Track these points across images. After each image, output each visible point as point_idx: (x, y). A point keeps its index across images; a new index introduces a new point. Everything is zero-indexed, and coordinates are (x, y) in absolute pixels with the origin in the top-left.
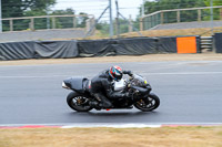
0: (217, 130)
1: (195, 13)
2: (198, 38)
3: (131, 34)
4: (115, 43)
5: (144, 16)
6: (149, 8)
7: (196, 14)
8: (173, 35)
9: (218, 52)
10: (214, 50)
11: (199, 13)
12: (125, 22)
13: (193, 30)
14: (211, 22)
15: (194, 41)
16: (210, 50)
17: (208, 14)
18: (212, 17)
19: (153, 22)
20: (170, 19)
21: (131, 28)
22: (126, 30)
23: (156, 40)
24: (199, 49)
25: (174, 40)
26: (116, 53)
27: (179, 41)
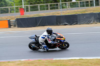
0: (17, 63)
2: (9, 21)
7: (8, 10)
9: (18, 27)
10: (17, 26)
11: (9, 9)
13: (6, 17)
14: (15, 13)
15: (7, 22)
16: (15, 26)
17: (13, 10)
18: (15, 11)
24: (10, 26)
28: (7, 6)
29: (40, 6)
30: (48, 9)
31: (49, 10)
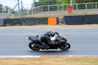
0: (64, 58)
1: (56, 7)
2: (57, 18)
3: (28, 16)
4: (21, 20)
5: (34, 8)
6: (36, 4)
8: (46, 17)
9: (66, 24)
10: (64, 23)
11: (58, 7)
12: (25, 10)
13: (55, 14)
14: (63, 11)
16: (63, 23)
17: (62, 8)
19: (38, 11)
20: (45, 9)
21: (28, 13)
22: (26, 14)
23: (39, 19)
24: (58, 23)
25: (47, 19)
26: (21, 25)
27: (49, 20)
28: (55, 4)
31: (96, 9)
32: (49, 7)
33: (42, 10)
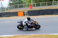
2: (24, 12)
3: (6, 11)
5: (9, 6)
6: (10, 4)
8: (17, 11)
10: (28, 15)
12: (4, 8)
13: (22, 10)
15: (23, 13)
16: (27, 15)
18: (27, 7)
19: (12, 8)
20: (16, 7)
21: (6, 10)
22: (4, 10)
23: (13, 13)
24: (24, 15)
25: (17, 13)
26: (2, 17)
27: (19, 13)
28: (22, 4)
29: (42, 4)
30: (46, 5)
32: (18, 6)
33: (14, 7)
